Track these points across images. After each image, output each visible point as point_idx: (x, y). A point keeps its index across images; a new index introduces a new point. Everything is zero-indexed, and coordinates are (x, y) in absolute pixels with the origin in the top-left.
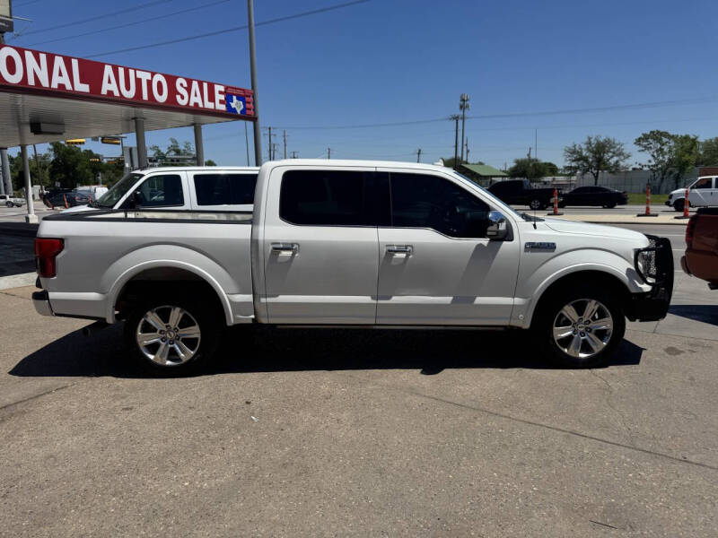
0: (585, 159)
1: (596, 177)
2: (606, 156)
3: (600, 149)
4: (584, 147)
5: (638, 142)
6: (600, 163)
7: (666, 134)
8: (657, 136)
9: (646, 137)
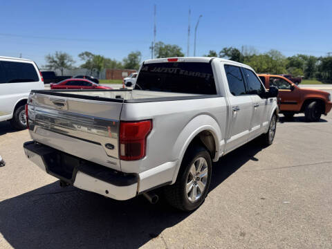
0: (56, 62)
1: (62, 71)
2: (65, 61)
3: (62, 58)
4: (54, 56)
5: (80, 55)
6: (63, 64)
7: (90, 54)
8: (88, 54)
9: (83, 54)
